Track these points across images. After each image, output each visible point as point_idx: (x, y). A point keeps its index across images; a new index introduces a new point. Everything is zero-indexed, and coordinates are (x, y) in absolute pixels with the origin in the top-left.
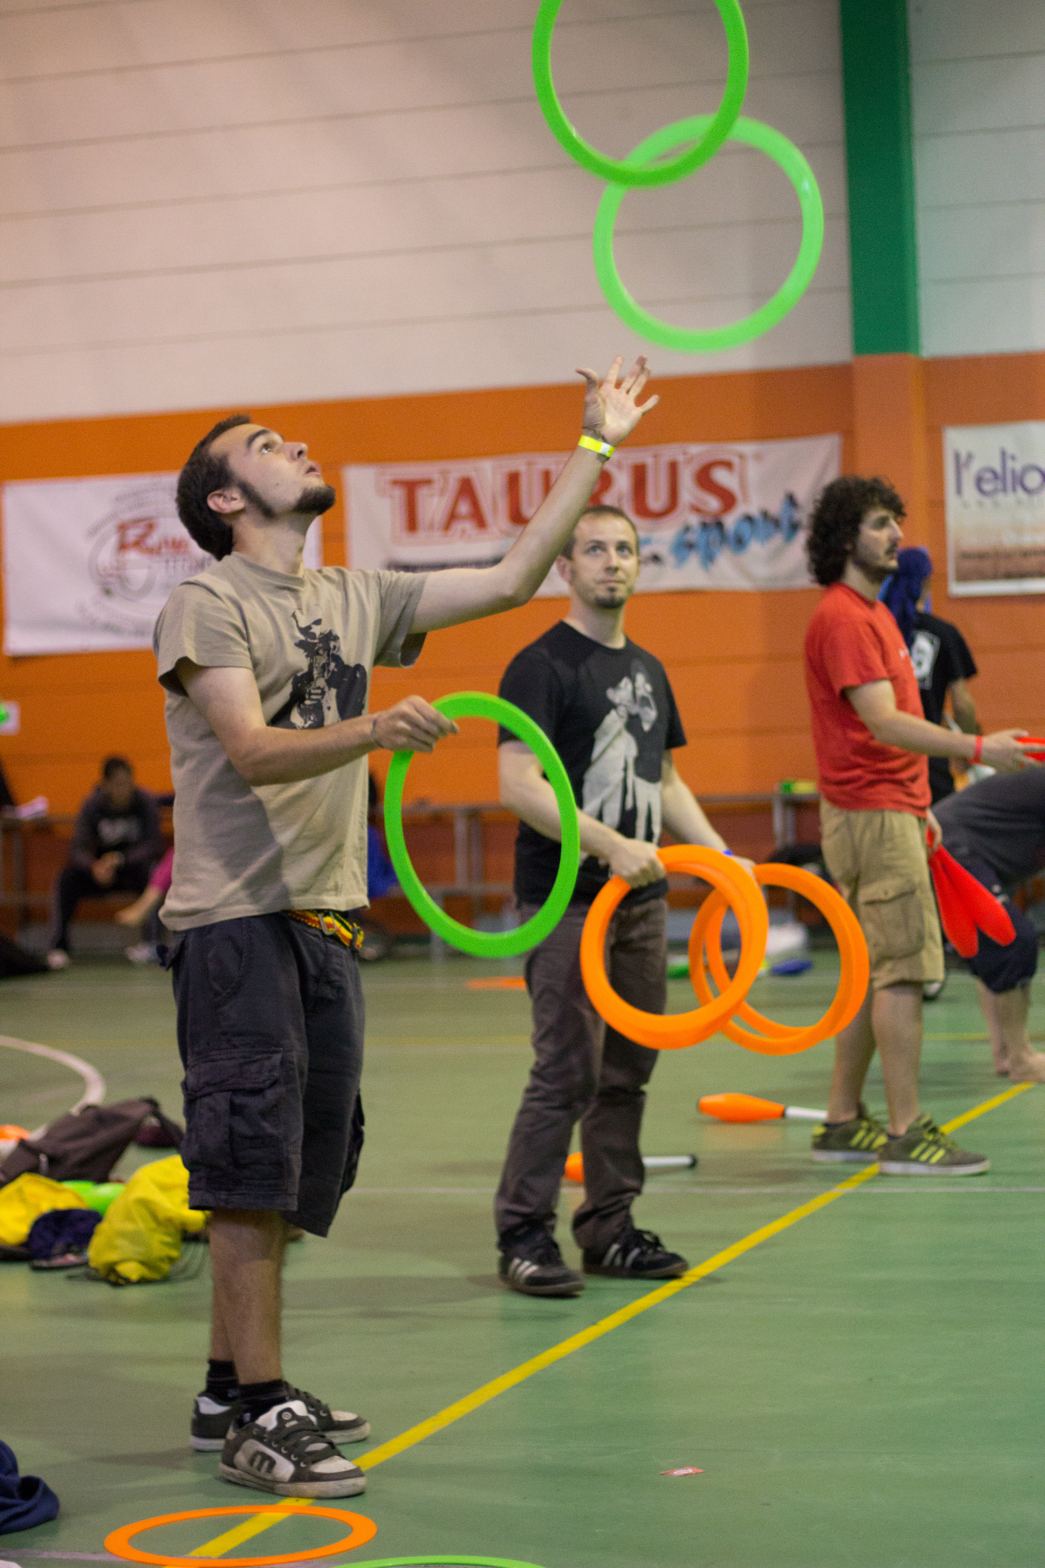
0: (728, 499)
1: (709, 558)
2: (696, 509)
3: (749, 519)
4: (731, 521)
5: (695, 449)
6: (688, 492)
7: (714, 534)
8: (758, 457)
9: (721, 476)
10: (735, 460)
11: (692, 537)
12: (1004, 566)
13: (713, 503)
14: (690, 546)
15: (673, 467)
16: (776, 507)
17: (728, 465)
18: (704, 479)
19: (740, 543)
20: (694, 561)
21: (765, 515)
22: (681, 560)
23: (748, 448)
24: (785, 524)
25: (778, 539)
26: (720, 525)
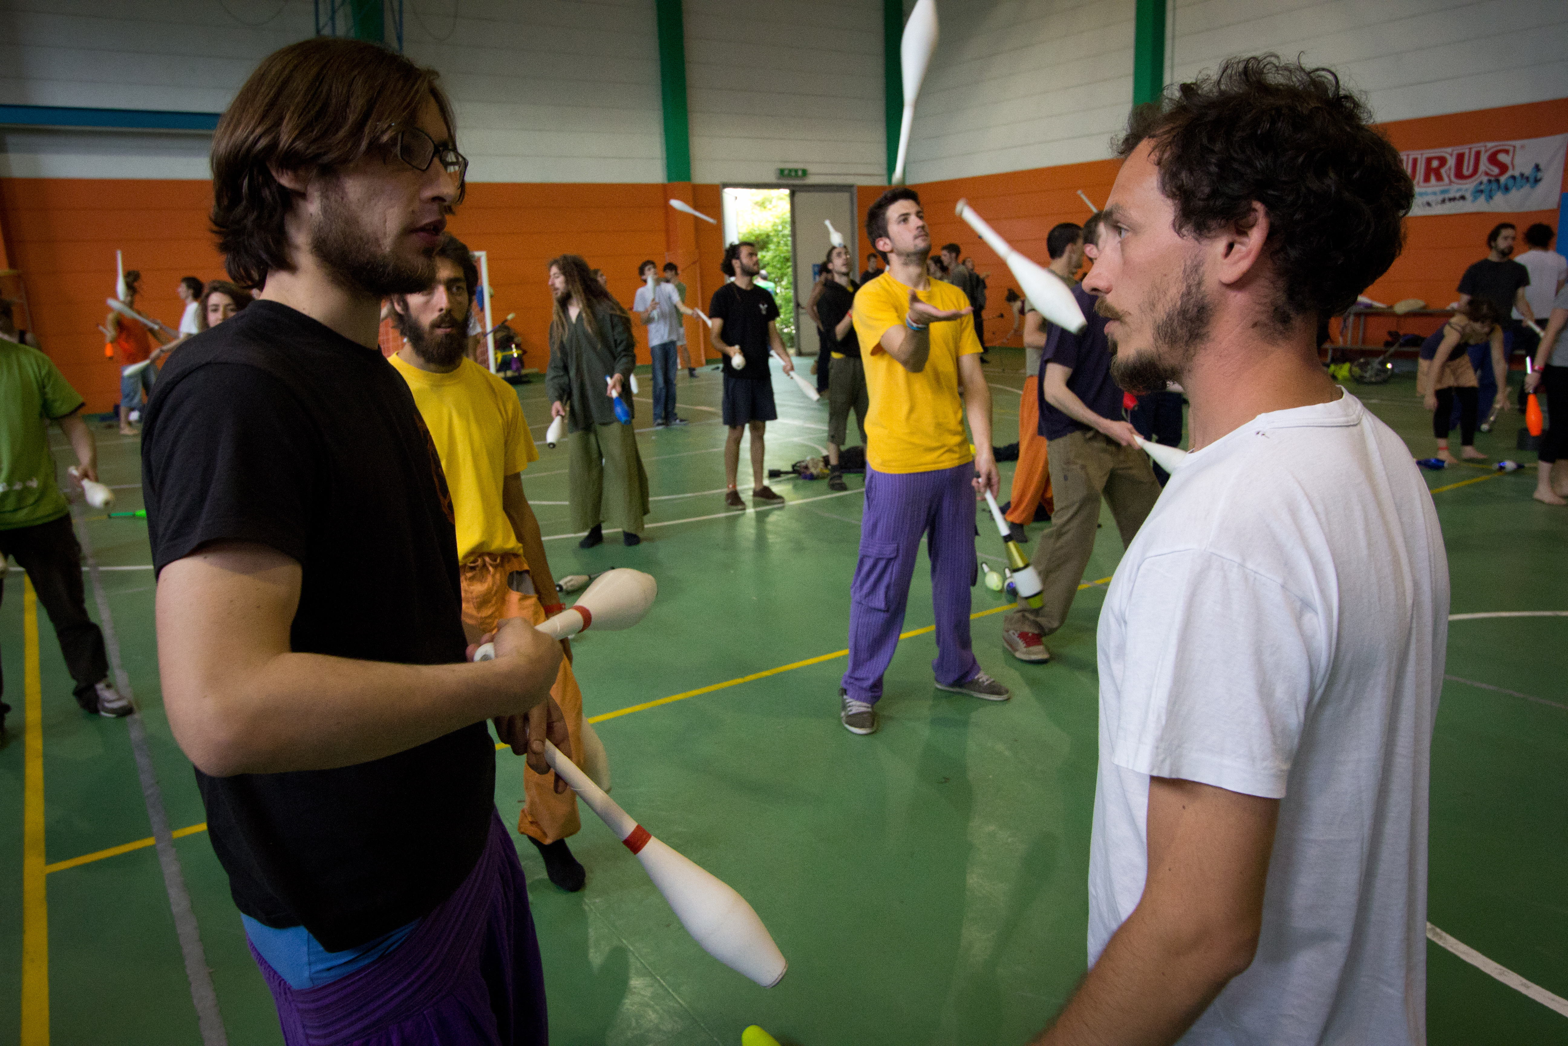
0: (1503, 168)
1: (1490, 197)
2: (1487, 174)
3: (1513, 177)
4: (1503, 179)
5: (1490, 145)
6: (1484, 165)
7: (1494, 186)
8: (1522, 147)
9: (1502, 157)
10: (1511, 149)
11: (1482, 187)
13: (1496, 170)
14: (1481, 191)
15: (1478, 154)
16: (1528, 171)
17: (1507, 152)
18: (1493, 159)
19: (1507, 189)
20: (1482, 199)
21: (1522, 175)
22: (1475, 198)
23: (1518, 143)
24: (1532, 180)
25: (1527, 188)
26: (1498, 181)
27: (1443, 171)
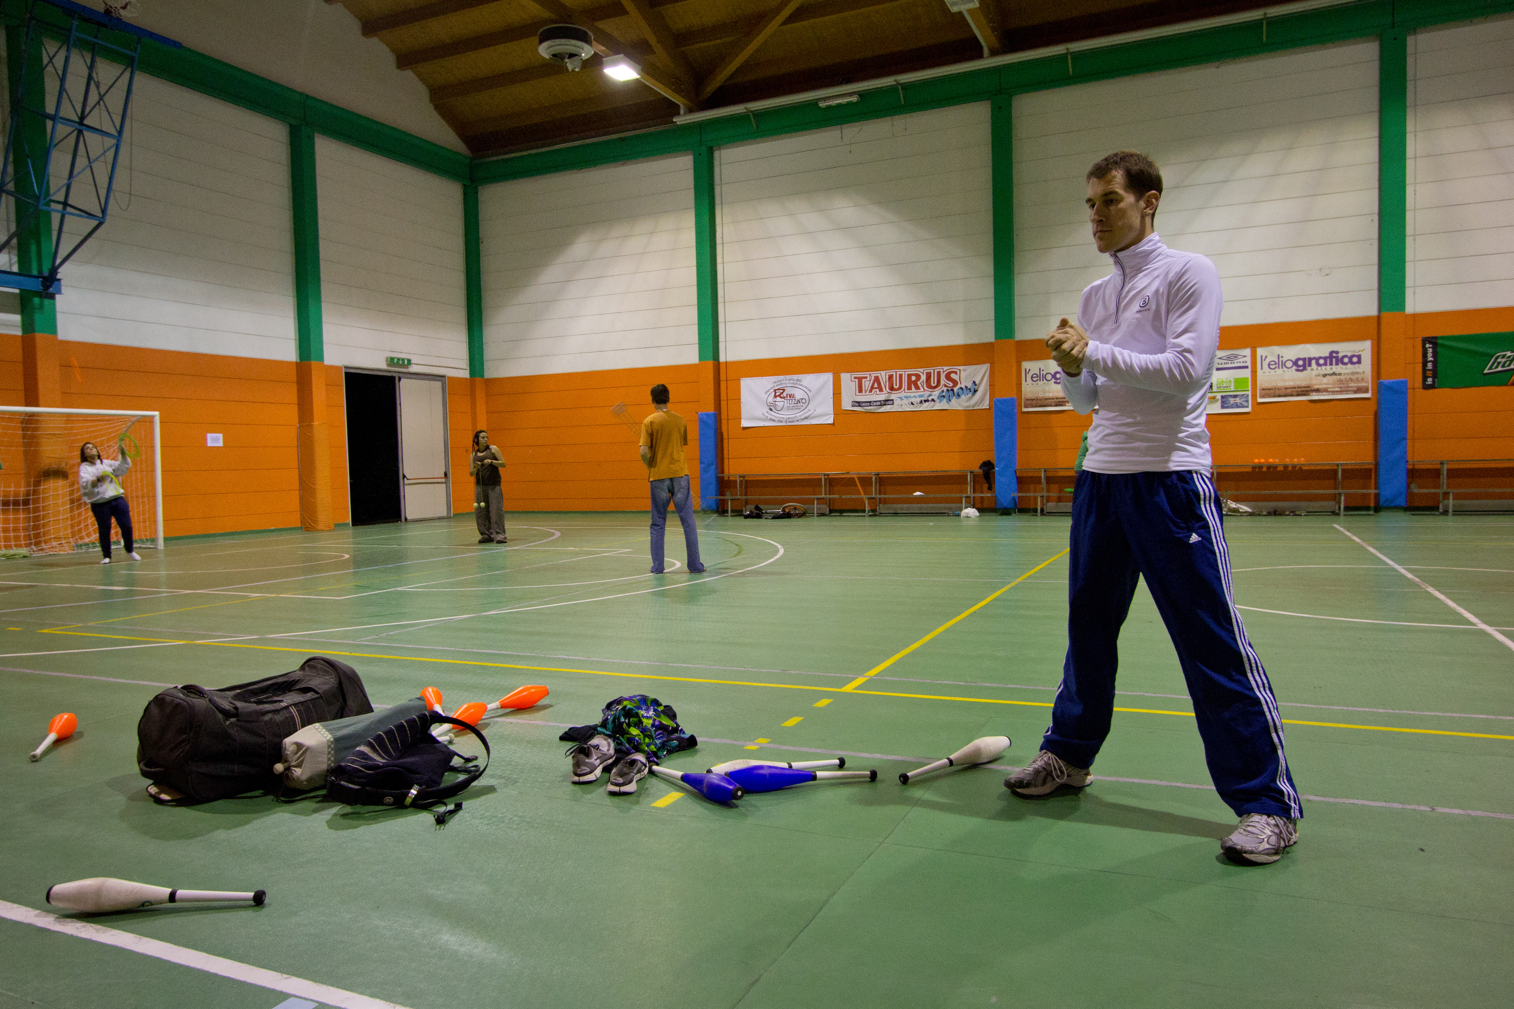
0: (955, 383)
1: (949, 400)
2: (946, 386)
3: (961, 388)
4: (955, 389)
5: (945, 368)
6: (943, 381)
7: (951, 393)
9: (953, 376)
10: (958, 371)
11: (944, 394)
12: (1039, 403)
13: (951, 384)
14: (944, 397)
15: (939, 373)
16: (969, 385)
17: (956, 373)
18: (948, 377)
19: (959, 396)
20: (945, 401)
22: (940, 401)
23: (961, 368)
24: (972, 390)
25: (970, 395)
27: (919, 383)
